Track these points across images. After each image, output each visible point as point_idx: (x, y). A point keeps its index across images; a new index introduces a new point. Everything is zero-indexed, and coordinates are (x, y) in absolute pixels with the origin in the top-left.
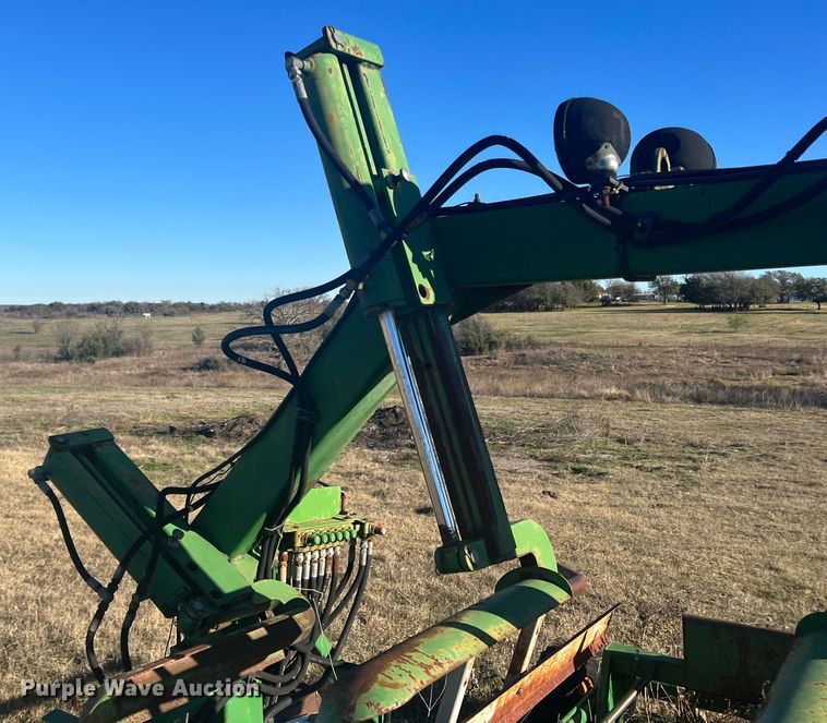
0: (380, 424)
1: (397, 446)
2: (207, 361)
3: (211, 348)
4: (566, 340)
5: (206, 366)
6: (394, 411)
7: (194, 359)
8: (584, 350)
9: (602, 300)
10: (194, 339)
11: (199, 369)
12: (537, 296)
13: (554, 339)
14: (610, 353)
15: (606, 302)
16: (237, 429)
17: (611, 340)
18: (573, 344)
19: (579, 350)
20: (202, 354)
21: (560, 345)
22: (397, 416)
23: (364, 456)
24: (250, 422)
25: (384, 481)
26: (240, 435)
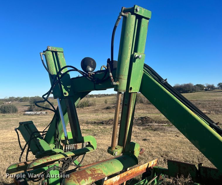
0: (142, 121)
1: (145, 126)
2: (108, 107)
3: (109, 104)
4: (195, 99)
5: (108, 108)
6: (145, 118)
7: (105, 107)
8: (200, 102)
10: (105, 102)
11: (106, 109)
12: (188, 89)
13: (192, 99)
14: (206, 102)
15: (206, 90)
16: (109, 122)
17: (207, 99)
18: (197, 100)
19: (198, 102)
20: (107, 106)
21: (194, 101)
22: (146, 119)
23: (136, 128)
24: (112, 121)
25: (139, 133)
26: (109, 123)
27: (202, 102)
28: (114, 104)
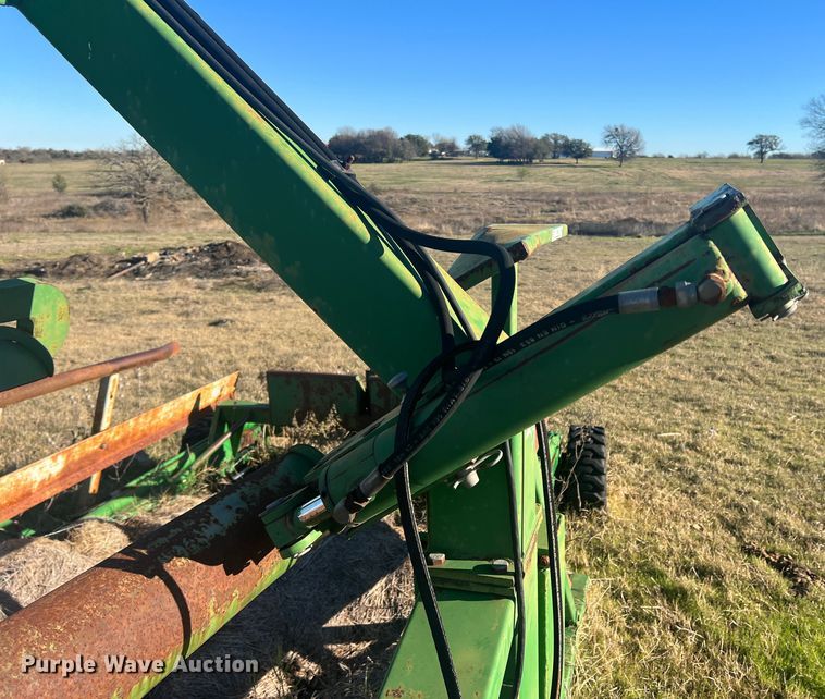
0: (213, 257)
1: (225, 274)
2: (70, 208)
3: (76, 195)
4: (401, 187)
5: (69, 212)
6: (226, 245)
7: (57, 206)
8: (414, 196)
9: (431, 155)
10: (55, 186)
11: (63, 216)
12: (381, 150)
13: (392, 186)
14: (434, 198)
15: (434, 156)
16: (71, 267)
17: (435, 188)
18: (406, 191)
19: (410, 196)
20: (64, 202)
21: (396, 191)
22: (228, 249)
23: (187, 284)
24: (84, 260)
25: (198, 303)
26: (73, 273)
27: (421, 197)
28: (99, 195)
